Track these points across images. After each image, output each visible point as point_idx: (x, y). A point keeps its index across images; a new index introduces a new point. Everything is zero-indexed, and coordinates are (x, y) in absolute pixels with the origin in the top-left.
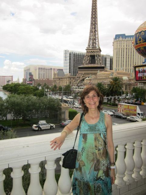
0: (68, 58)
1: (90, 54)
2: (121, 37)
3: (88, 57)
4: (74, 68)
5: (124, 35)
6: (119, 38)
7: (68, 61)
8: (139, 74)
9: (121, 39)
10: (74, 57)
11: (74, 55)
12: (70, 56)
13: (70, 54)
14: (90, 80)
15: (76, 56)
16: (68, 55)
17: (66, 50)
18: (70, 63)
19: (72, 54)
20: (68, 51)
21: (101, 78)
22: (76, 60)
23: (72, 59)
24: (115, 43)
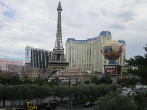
0: (30, 53)
1: (57, 53)
2: (72, 40)
3: (56, 55)
4: (34, 62)
5: (74, 39)
6: (70, 41)
7: (30, 56)
8: (107, 70)
9: (72, 41)
10: (35, 53)
11: (35, 51)
12: (32, 52)
13: (32, 50)
14: (62, 73)
15: (36, 52)
16: (30, 51)
17: (28, 47)
18: (31, 57)
19: (33, 50)
20: (30, 48)
21: (72, 71)
22: (36, 55)
23: (33, 54)
24: (68, 44)
